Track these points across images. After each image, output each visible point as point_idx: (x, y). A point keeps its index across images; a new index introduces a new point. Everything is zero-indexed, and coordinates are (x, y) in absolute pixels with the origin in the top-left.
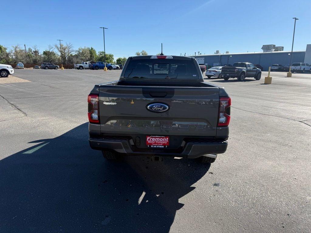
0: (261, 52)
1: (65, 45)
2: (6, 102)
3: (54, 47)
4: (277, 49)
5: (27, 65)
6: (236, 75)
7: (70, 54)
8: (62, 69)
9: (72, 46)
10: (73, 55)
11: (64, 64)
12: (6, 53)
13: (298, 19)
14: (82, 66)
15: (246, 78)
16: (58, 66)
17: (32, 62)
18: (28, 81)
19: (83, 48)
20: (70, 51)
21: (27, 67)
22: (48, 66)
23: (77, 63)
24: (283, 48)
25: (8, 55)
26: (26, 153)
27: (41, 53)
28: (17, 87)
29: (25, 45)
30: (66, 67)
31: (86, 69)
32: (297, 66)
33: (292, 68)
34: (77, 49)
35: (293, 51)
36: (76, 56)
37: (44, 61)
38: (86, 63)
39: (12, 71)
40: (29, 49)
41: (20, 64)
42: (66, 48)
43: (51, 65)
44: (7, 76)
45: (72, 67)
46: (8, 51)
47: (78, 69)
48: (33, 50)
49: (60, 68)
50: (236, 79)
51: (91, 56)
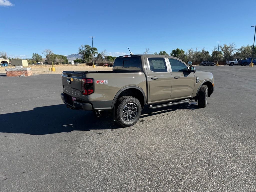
9: (235, 45)
14: (233, 63)
16: (215, 63)
17: (199, 60)
19: (246, 46)
20: (232, 50)
22: (207, 63)
25: (184, 56)
29: (197, 48)
31: (236, 65)
34: (240, 48)
38: (238, 60)
41: (190, 62)
42: (229, 47)
43: (209, 63)
47: (230, 65)
49: (216, 65)
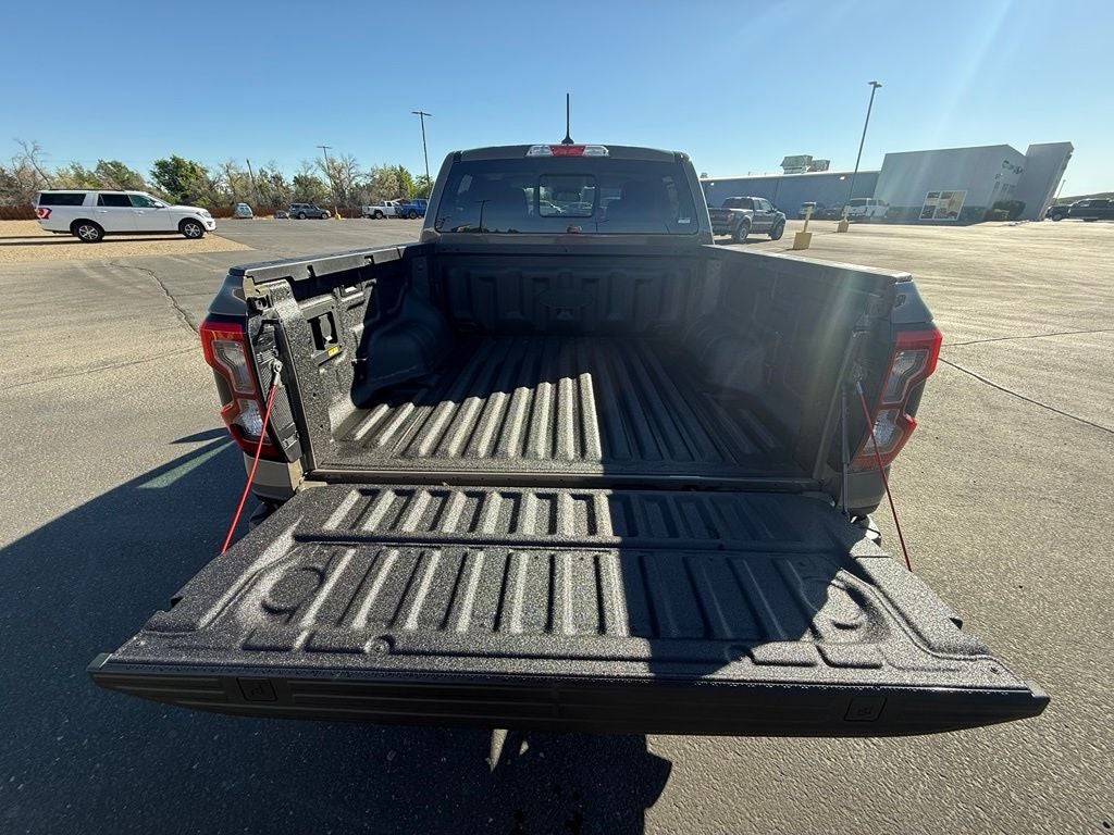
0: (779, 172)
1: (339, 161)
2: (170, 303)
3: (316, 165)
4: (815, 165)
5: (260, 211)
6: (730, 228)
7: (353, 183)
8: (337, 218)
9: (355, 162)
10: (362, 184)
11: (341, 206)
12: (208, 182)
13: (880, 86)
14: (380, 212)
15: (750, 236)
16: (328, 212)
17: (270, 202)
18: (248, 248)
19: (382, 167)
20: (352, 176)
21: (260, 215)
22: (305, 211)
23: (372, 204)
24: (828, 162)
25: (211, 185)
26: (147, 485)
27: (288, 179)
28: (213, 264)
29: (248, 162)
30: (346, 214)
31: (391, 217)
32: (858, 206)
33: (848, 210)
34: (369, 172)
35: (858, 170)
36: (369, 188)
37: (298, 201)
38: (389, 204)
39: (210, 224)
40: (262, 171)
41: (243, 208)
42: (343, 168)
43: (312, 210)
44: (200, 237)
45: (359, 214)
46: (211, 176)
47: (373, 217)
48: (270, 174)
49: (333, 216)
50: (728, 237)
51: (401, 187)
